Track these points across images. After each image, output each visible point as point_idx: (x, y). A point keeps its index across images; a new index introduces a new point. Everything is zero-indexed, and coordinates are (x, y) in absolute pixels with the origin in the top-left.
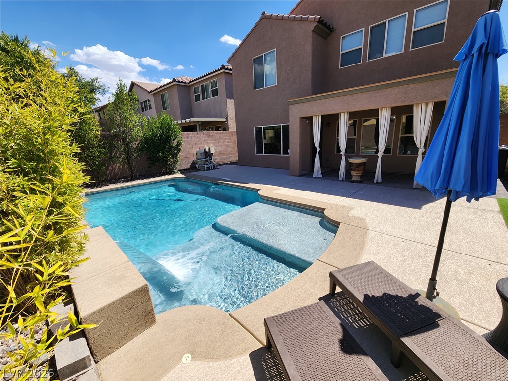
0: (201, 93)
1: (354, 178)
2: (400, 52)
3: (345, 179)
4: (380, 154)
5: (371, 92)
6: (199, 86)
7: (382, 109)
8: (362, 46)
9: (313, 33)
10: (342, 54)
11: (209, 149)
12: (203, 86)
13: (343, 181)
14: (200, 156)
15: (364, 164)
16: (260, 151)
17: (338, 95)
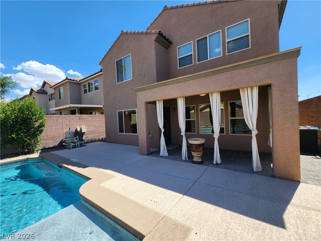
0: (87, 88)
1: (195, 159)
2: (220, 56)
3: (187, 159)
4: (216, 135)
5: (201, 79)
6: (87, 83)
7: (212, 93)
8: (192, 53)
9: (155, 42)
10: (179, 59)
11: (81, 129)
12: (89, 83)
13: (185, 161)
14: (68, 136)
15: (203, 144)
16: (121, 131)
17: (174, 83)
